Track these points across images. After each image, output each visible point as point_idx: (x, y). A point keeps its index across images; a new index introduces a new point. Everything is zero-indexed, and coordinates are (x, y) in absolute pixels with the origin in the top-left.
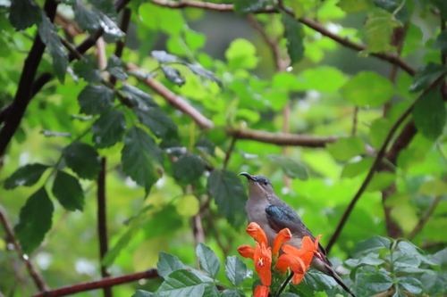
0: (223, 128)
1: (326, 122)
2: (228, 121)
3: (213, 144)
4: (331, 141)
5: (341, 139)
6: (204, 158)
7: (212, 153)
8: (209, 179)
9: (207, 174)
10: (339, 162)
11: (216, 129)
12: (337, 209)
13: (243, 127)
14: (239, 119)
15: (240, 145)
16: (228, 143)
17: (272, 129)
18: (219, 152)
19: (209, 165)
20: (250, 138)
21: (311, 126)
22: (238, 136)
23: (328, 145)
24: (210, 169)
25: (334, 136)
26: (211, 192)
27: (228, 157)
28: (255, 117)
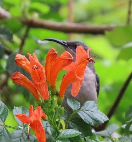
0: (19, 18)
1: (104, 12)
2: (23, 12)
3: (11, 32)
4: (110, 29)
5: (118, 28)
6: (3, 44)
7: (10, 39)
8: (8, 61)
9: (6, 57)
10: (114, 46)
11: (13, 19)
12: (114, 85)
13: (35, 17)
14: (32, 10)
15: (33, 32)
16: (23, 31)
17: (60, 19)
18: (16, 39)
19: (7, 49)
20: (42, 26)
21: (90, 16)
22: (31, 25)
23: (107, 33)
24: (8, 53)
25: (112, 25)
26: (10, 72)
27: (23, 43)
28: (45, 9)
